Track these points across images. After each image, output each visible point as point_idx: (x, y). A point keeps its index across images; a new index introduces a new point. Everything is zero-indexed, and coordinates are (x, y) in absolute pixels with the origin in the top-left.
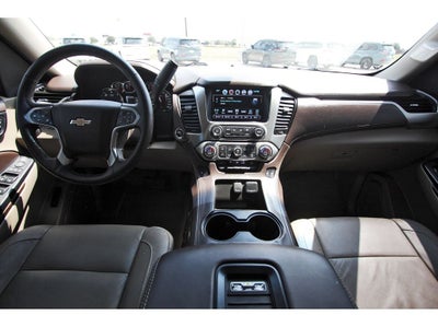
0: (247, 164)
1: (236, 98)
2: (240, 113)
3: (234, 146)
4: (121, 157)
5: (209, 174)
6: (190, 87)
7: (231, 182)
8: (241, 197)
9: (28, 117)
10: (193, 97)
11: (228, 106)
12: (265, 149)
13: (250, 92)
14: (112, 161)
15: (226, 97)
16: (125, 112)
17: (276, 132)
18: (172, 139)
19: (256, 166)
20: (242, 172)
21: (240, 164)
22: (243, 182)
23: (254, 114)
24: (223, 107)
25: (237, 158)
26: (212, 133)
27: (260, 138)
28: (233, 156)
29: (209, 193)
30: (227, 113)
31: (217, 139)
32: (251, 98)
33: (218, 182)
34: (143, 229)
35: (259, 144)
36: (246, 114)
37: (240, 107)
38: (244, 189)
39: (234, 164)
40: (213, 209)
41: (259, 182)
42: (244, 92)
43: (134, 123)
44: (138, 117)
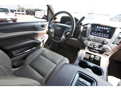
0: (98, 50)
1: (101, 29)
2: (101, 35)
3: (95, 44)
4: (64, 38)
5: (84, 49)
6: (87, 24)
7: (91, 54)
8: (92, 60)
9: (50, 26)
10: (87, 27)
11: (98, 32)
12: (106, 48)
13: (107, 29)
14: (62, 38)
15: (98, 29)
16: (68, 28)
17: (113, 43)
18: (77, 38)
19: (101, 52)
20: (95, 52)
21: (95, 50)
22: (95, 55)
23: (106, 36)
24: (96, 32)
25: (95, 48)
26: (89, 38)
27: (106, 44)
28: (94, 47)
29: (82, 55)
30: (96, 34)
31: (90, 40)
32: (107, 30)
33: (86, 53)
34: (63, 57)
35: (104, 46)
36: (103, 35)
37: (101, 32)
38: (94, 58)
39: (93, 49)
40: (82, 59)
41: (100, 57)
42: (105, 28)
43: (69, 31)
44: (71, 29)
